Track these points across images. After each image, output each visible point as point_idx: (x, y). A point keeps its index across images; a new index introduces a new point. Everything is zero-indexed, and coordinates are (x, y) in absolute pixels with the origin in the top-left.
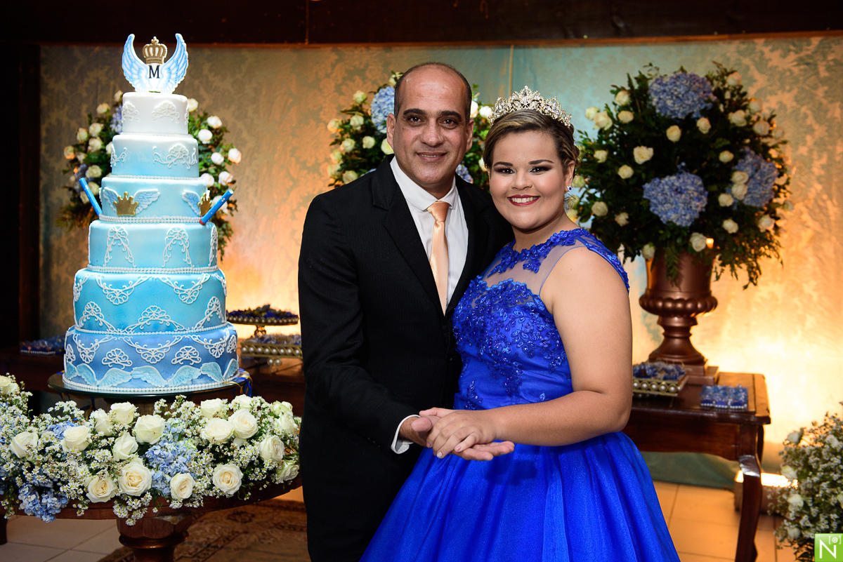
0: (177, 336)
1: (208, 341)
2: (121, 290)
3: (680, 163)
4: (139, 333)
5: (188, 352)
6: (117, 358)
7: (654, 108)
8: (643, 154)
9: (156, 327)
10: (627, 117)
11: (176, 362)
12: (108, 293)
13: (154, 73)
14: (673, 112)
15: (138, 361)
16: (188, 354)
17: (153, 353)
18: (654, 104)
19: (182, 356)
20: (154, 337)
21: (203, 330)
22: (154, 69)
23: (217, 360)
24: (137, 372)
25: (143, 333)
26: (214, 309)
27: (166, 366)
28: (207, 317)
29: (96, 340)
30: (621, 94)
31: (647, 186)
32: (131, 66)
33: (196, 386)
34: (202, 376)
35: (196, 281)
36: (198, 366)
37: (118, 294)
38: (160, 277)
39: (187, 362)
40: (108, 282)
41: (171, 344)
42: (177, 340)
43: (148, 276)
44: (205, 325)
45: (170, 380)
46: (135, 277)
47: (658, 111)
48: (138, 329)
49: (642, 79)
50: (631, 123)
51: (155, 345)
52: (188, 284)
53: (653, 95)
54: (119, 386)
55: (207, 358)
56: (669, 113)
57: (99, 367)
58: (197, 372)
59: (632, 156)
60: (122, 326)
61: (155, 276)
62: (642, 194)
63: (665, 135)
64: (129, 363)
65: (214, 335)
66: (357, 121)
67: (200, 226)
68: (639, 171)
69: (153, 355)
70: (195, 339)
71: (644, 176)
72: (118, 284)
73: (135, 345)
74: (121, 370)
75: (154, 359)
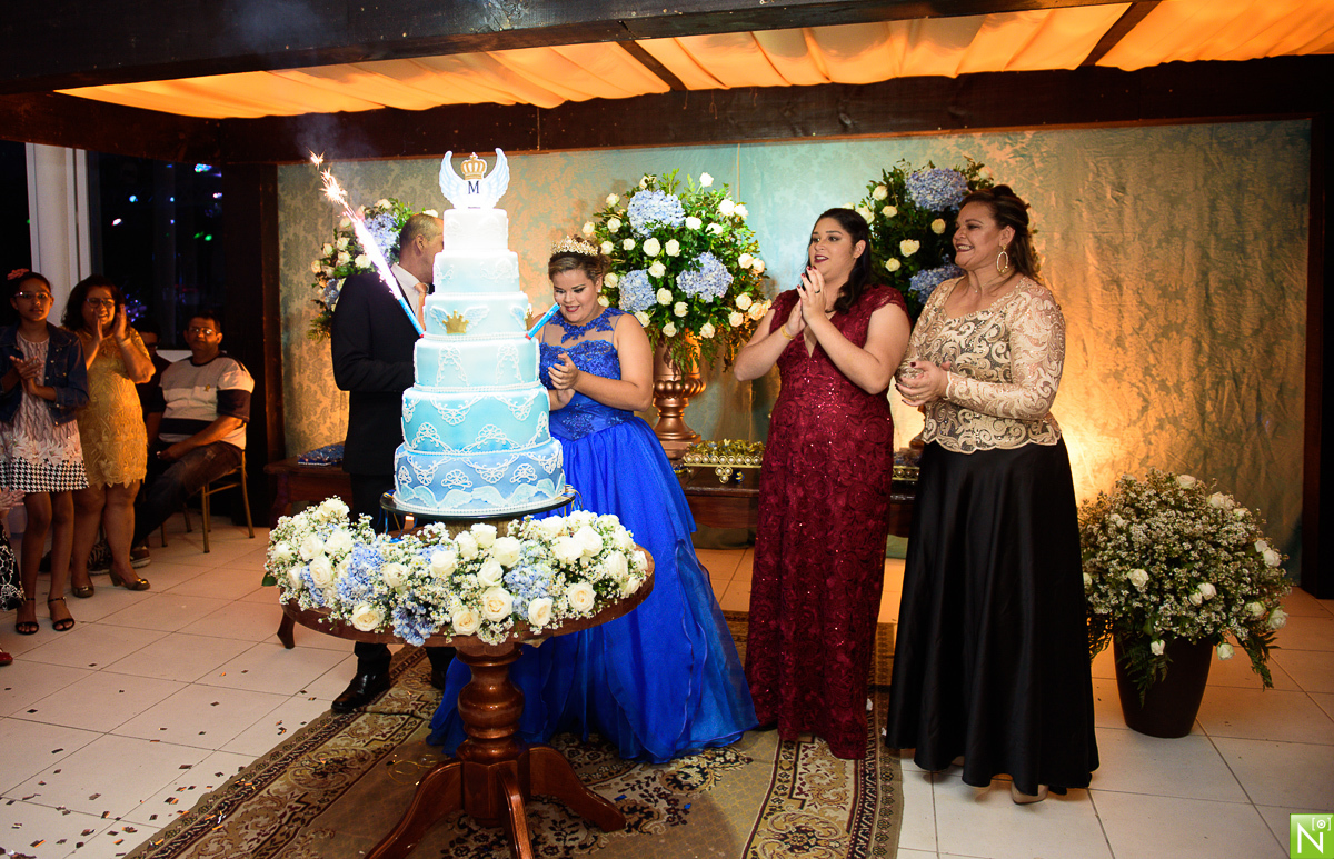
0: (514, 454)
1: (541, 457)
2: (457, 410)
3: (944, 254)
4: (477, 453)
5: (525, 470)
6: (457, 480)
7: (913, 202)
8: (909, 247)
9: (493, 447)
10: (889, 211)
11: (515, 481)
12: (444, 413)
13: (474, 188)
14: (934, 206)
15: (478, 482)
16: (525, 472)
17: (492, 473)
18: (913, 198)
19: (520, 474)
20: (493, 457)
21: (536, 446)
22: (474, 184)
23: (550, 476)
24: (478, 493)
25: (481, 453)
27: (505, 486)
28: (538, 434)
29: (434, 462)
30: (878, 189)
31: (914, 278)
32: (449, 183)
33: (533, 503)
34: (538, 493)
36: (534, 483)
37: (454, 414)
38: (495, 395)
39: (524, 480)
40: (443, 403)
42: (514, 458)
43: (484, 394)
45: (509, 499)
46: (470, 397)
47: (918, 205)
48: (475, 449)
49: (897, 174)
50: (895, 217)
51: (493, 464)
52: (521, 401)
53: (911, 190)
54: (460, 507)
55: (542, 475)
56: (928, 207)
57: (438, 488)
58: (534, 489)
59: (899, 250)
60: (459, 447)
61: (490, 394)
62: (910, 286)
63: (930, 228)
64: (469, 483)
65: (546, 451)
66: (614, 225)
67: (526, 339)
68: (906, 264)
69: (493, 475)
70: (530, 457)
71: (911, 268)
72: (453, 404)
73: (476, 466)
74: (461, 491)
75: (493, 479)
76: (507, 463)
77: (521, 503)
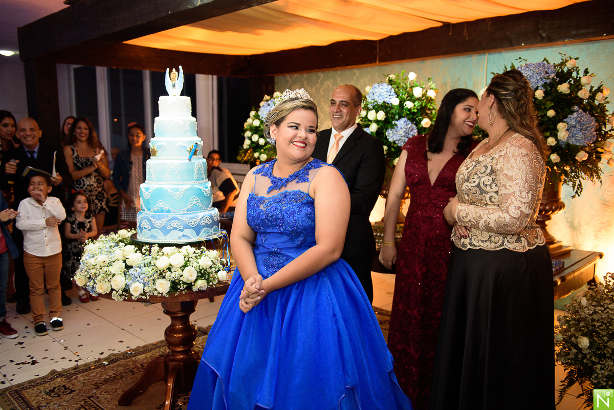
0: (170, 216)
1: (187, 218)
4: (155, 213)
5: (175, 224)
6: (145, 225)
9: (162, 211)
11: (169, 228)
12: (144, 193)
13: (174, 86)
15: (153, 227)
16: (175, 225)
17: (159, 223)
19: (172, 225)
20: (160, 216)
21: (186, 212)
23: (193, 228)
24: (153, 232)
25: (156, 213)
26: (194, 202)
27: (165, 230)
28: (189, 207)
32: (168, 82)
33: (181, 240)
34: (184, 236)
35: (182, 189)
36: (182, 231)
37: (147, 194)
38: (163, 186)
39: (175, 229)
41: (167, 219)
42: (170, 217)
43: (158, 186)
44: (187, 210)
45: (167, 237)
51: (159, 219)
52: (177, 190)
54: (147, 238)
55: (187, 227)
58: (181, 234)
60: (149, 210)
61: (161, 186)
64: (150, 228)
65: (192, 216)
67: (188, 161)
69: (159, 225)
70: (179, 218)
72: (147, 189)
73: (152, 219)
74: (147, 230)
75: (159, 226)
76: (166, 219)
77: (173, 239)
